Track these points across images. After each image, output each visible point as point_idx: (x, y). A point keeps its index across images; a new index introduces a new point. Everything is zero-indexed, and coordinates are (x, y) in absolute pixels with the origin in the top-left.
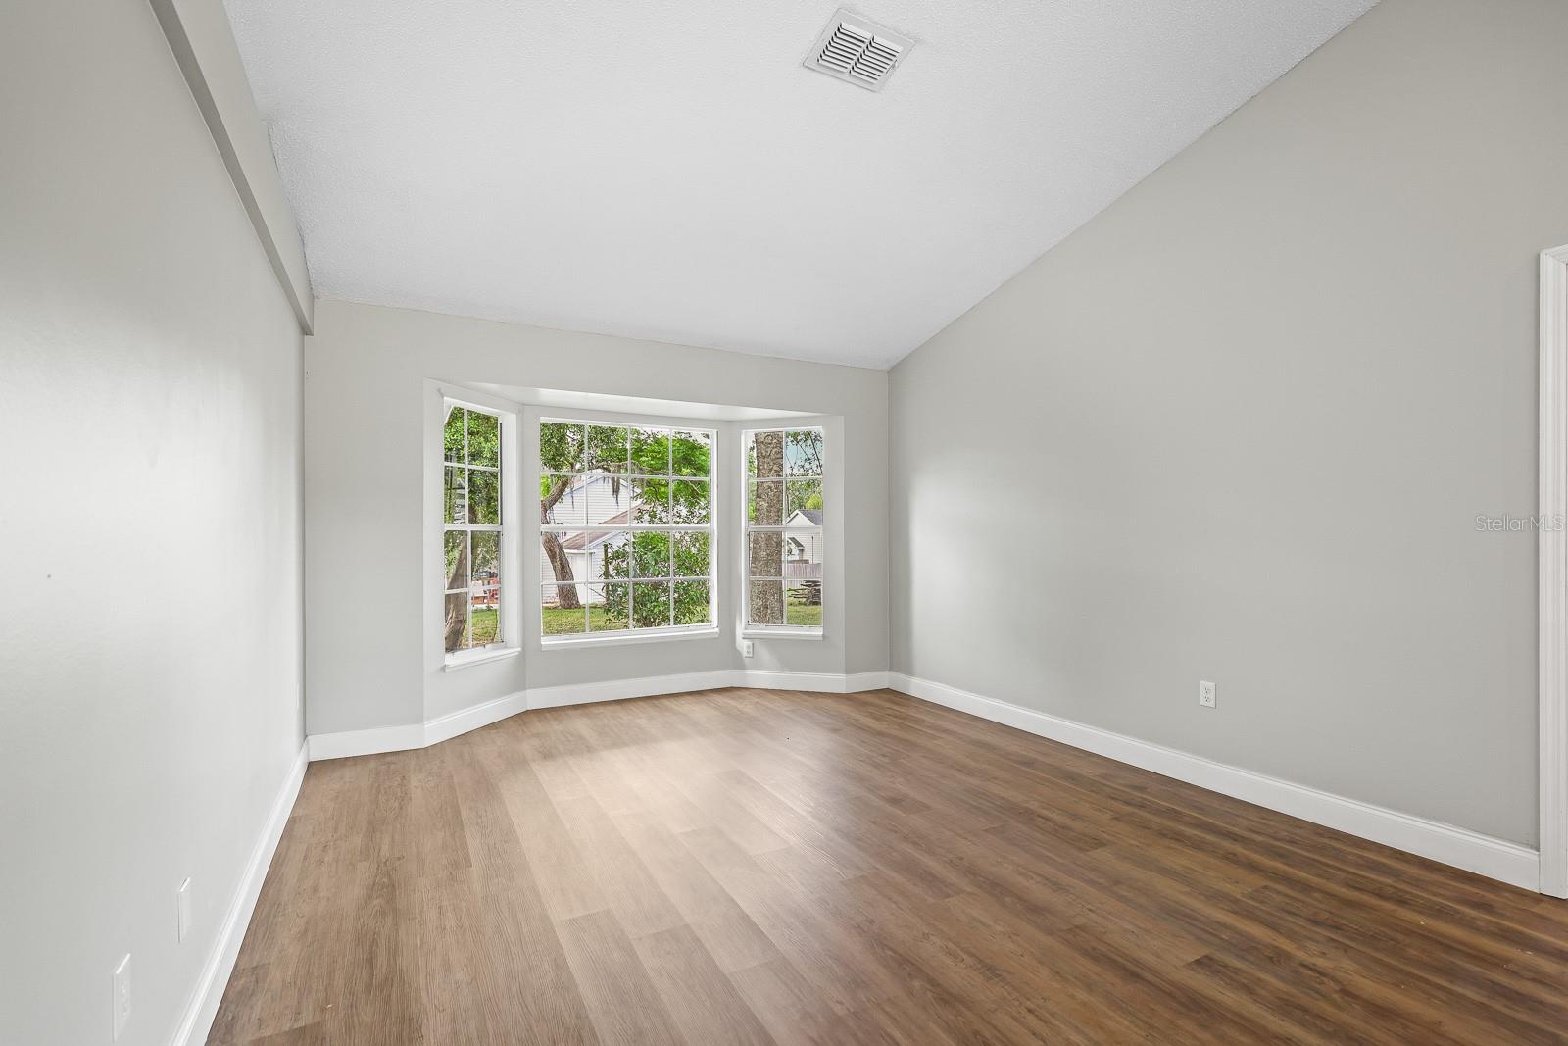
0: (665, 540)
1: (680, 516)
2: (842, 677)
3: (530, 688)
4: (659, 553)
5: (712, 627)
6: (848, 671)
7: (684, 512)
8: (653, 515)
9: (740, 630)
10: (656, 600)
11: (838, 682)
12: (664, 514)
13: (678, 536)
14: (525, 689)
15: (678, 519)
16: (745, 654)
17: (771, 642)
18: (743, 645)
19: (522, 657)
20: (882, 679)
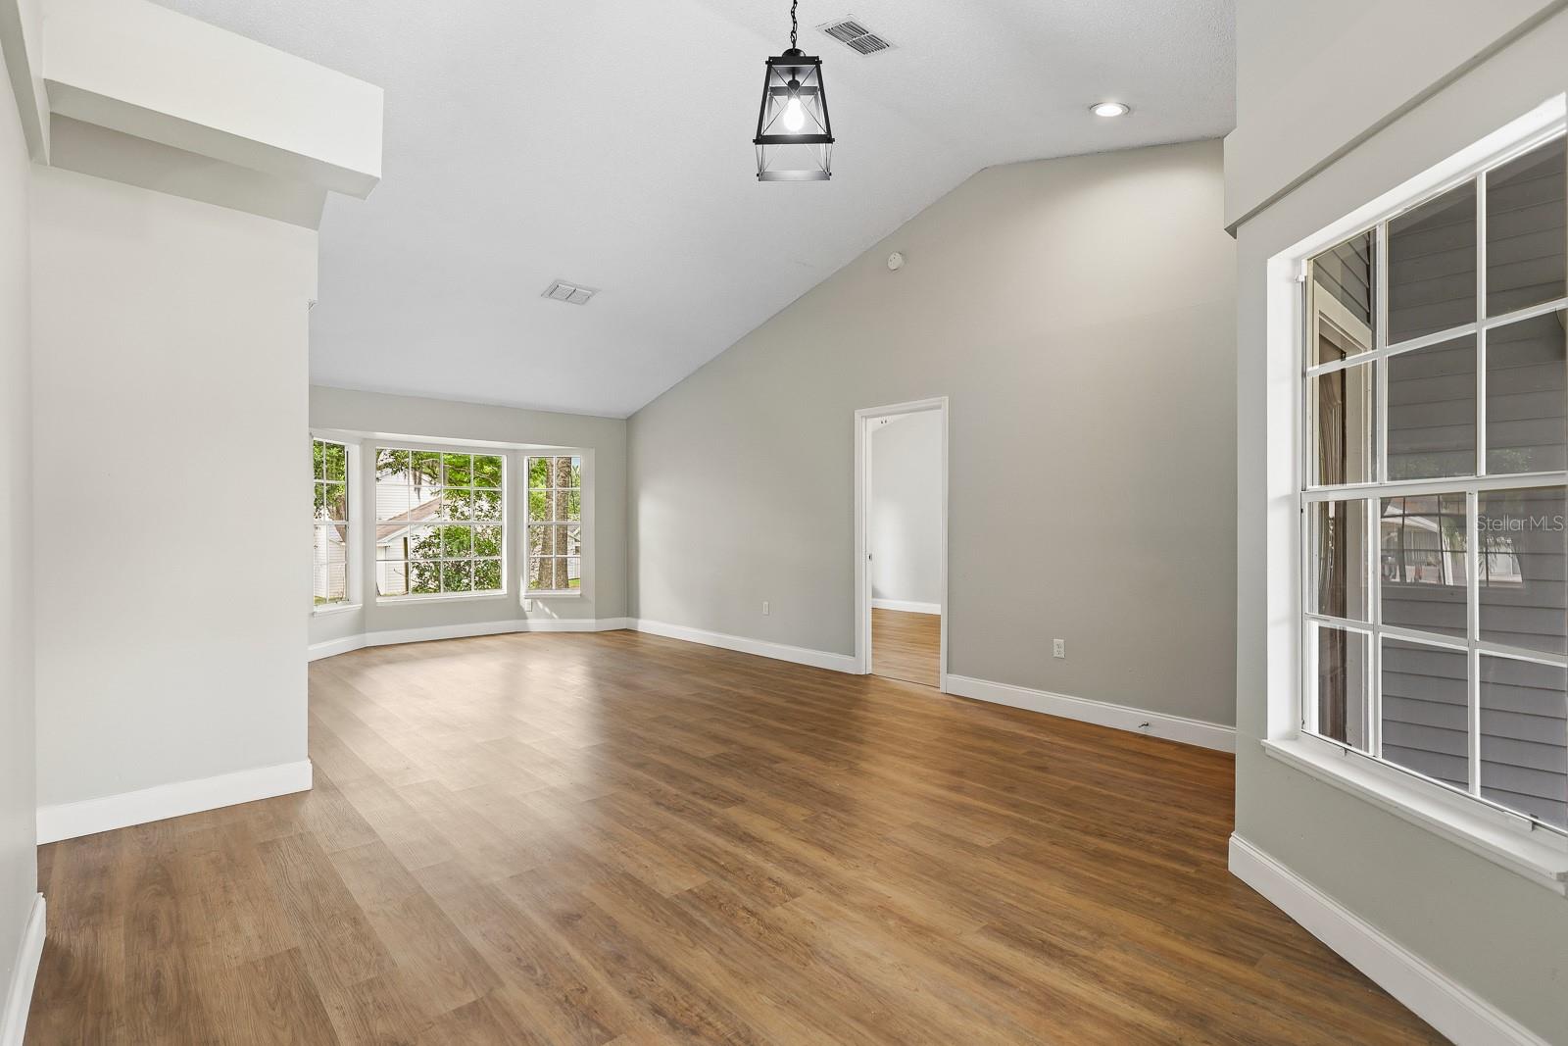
0: (467, 533)
1: (482, 510)
2: (593, 621)
3: (370, 631)
4: (462, 543)
5: (504, 590)
6: (597, 617)
7: (486, 506)
8: (454, 510)
9: (523, 593)
10: (459, 581)
11: (590, 624)
12: (466, 509)
13: (479, 530)
14: (364, 632)
15: (480, 513)
16: (526, 609)
17: (546, 600)
18: (525, 604)
19: (363, 612)
20: (622, 623)
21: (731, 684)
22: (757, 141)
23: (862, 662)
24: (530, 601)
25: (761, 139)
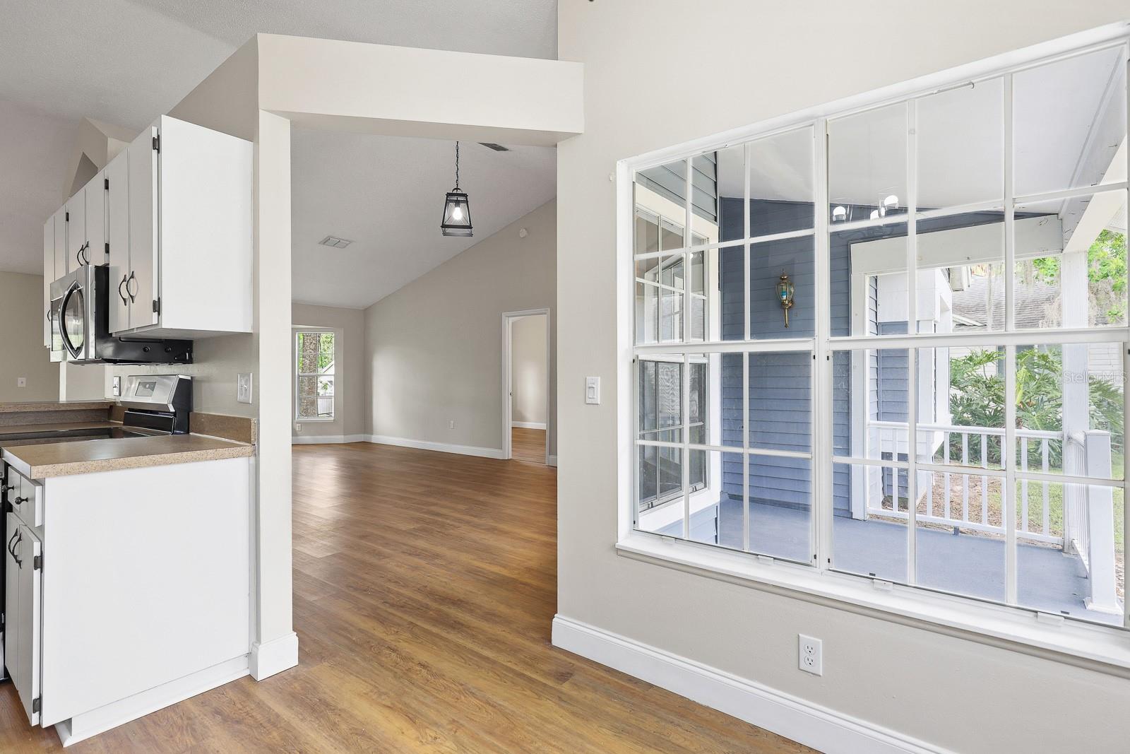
2: (342, 437)
6: (346, 434)
16: (298, 430)
18: (297, 426)
20: (360, 438)
21: (430, 465)
22: (442, 227)
23: (507, 452)
24: (300, 425)
25: (444, 226)
